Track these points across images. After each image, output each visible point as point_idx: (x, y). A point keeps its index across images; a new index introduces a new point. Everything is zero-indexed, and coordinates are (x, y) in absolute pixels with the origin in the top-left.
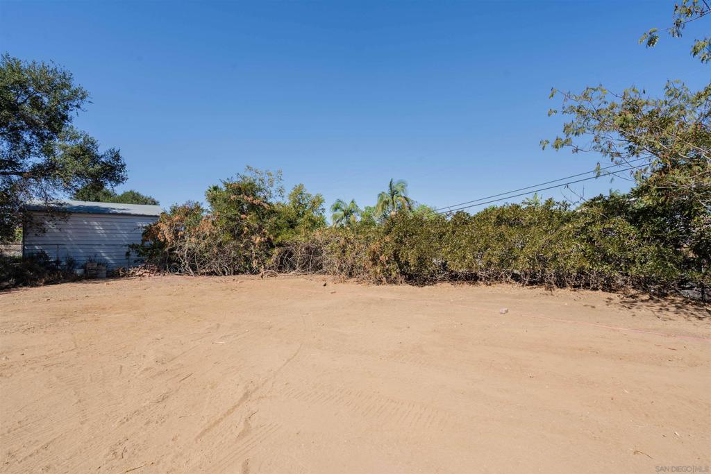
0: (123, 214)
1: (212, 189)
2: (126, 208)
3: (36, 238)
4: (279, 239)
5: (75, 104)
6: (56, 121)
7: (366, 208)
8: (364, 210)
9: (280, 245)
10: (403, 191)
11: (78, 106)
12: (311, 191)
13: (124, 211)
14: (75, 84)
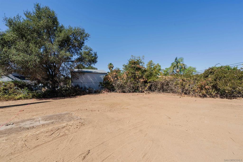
0: (94, 73)
1: (110, 64)
2: (96, 71)
3: (77, 81)
4: (150, 80)
5: (86, 38)
6: (81, 44)
7: (166, 69)
8: (165, 69)
9: (150, 82)
10: (182, 61)
11: (87, 39)
12: (155, 63)
13: (95, 72)
14: (86, 32)
